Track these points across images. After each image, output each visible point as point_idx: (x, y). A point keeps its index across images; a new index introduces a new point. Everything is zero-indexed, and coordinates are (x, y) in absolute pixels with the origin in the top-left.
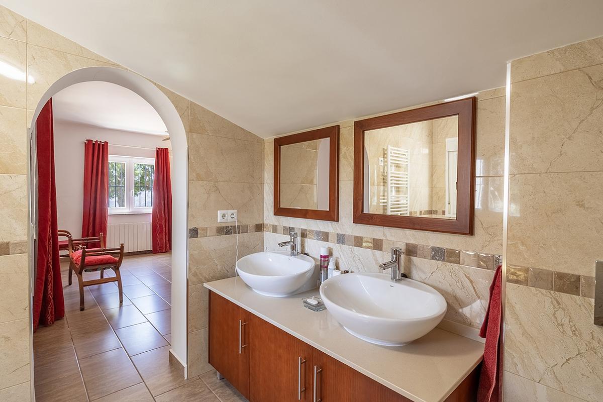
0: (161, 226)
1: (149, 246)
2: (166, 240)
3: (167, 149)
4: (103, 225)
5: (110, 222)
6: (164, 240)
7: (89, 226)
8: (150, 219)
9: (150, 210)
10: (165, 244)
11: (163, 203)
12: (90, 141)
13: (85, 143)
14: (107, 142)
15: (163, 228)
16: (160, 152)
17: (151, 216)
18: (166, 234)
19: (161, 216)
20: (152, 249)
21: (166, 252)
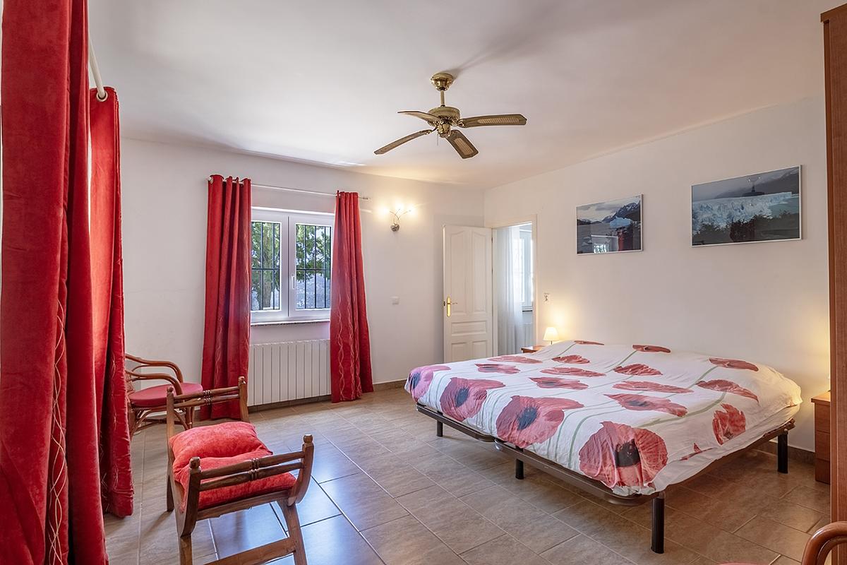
0: (346, 346)
1: (325, 389)
2: (355, 374)
3: (356, 194)
4: (241, 348)
5: (255, 341)
6: (353, 375)
7: (215, 350)
8: (326, 333)
9: (325, 315)
10: (353, 382)
11: (349, 300)
12: (217, 178)
13: (209, 181)
14: (249, 181)
15: (349, 352)
16: (343, 200)
17: (329, 325)
18: (355, 363)
19: (346, 327)
20: (329, 393)
21: (357, 398)
